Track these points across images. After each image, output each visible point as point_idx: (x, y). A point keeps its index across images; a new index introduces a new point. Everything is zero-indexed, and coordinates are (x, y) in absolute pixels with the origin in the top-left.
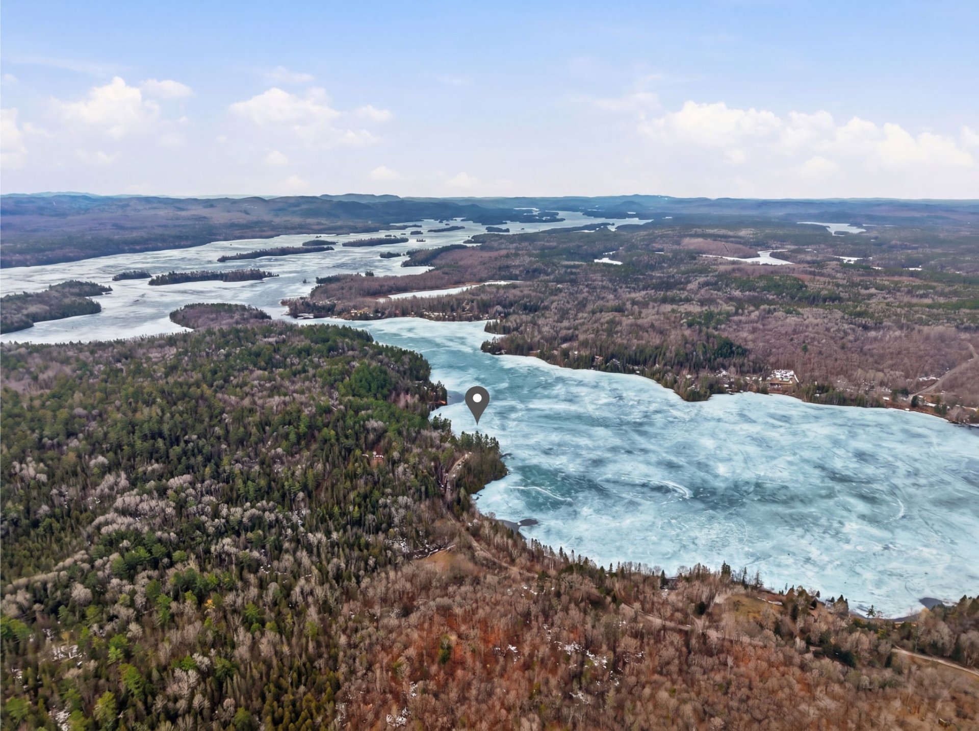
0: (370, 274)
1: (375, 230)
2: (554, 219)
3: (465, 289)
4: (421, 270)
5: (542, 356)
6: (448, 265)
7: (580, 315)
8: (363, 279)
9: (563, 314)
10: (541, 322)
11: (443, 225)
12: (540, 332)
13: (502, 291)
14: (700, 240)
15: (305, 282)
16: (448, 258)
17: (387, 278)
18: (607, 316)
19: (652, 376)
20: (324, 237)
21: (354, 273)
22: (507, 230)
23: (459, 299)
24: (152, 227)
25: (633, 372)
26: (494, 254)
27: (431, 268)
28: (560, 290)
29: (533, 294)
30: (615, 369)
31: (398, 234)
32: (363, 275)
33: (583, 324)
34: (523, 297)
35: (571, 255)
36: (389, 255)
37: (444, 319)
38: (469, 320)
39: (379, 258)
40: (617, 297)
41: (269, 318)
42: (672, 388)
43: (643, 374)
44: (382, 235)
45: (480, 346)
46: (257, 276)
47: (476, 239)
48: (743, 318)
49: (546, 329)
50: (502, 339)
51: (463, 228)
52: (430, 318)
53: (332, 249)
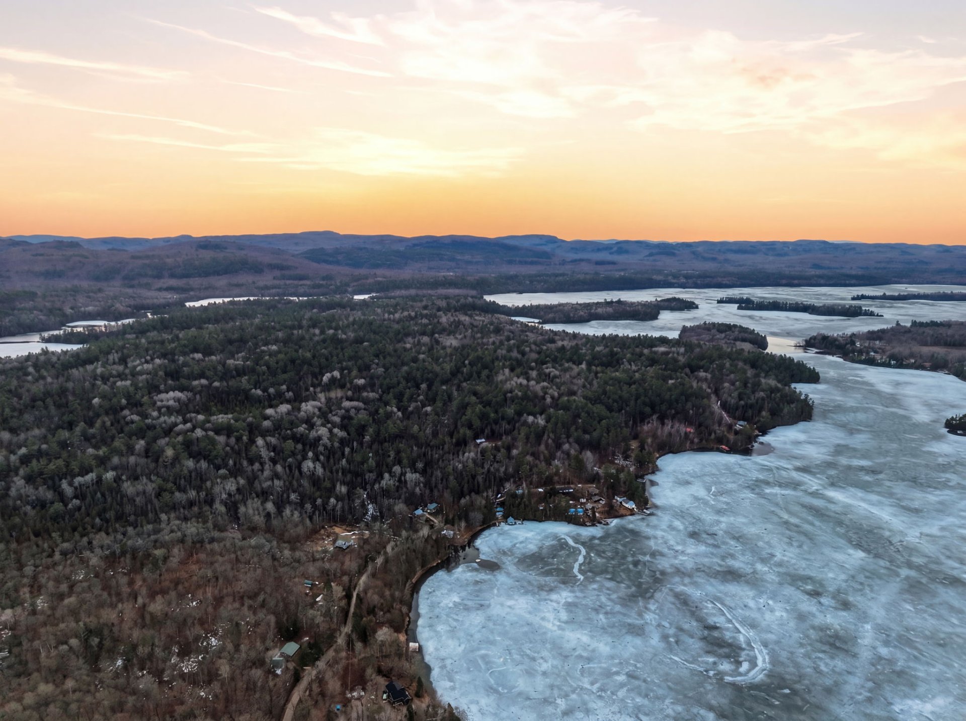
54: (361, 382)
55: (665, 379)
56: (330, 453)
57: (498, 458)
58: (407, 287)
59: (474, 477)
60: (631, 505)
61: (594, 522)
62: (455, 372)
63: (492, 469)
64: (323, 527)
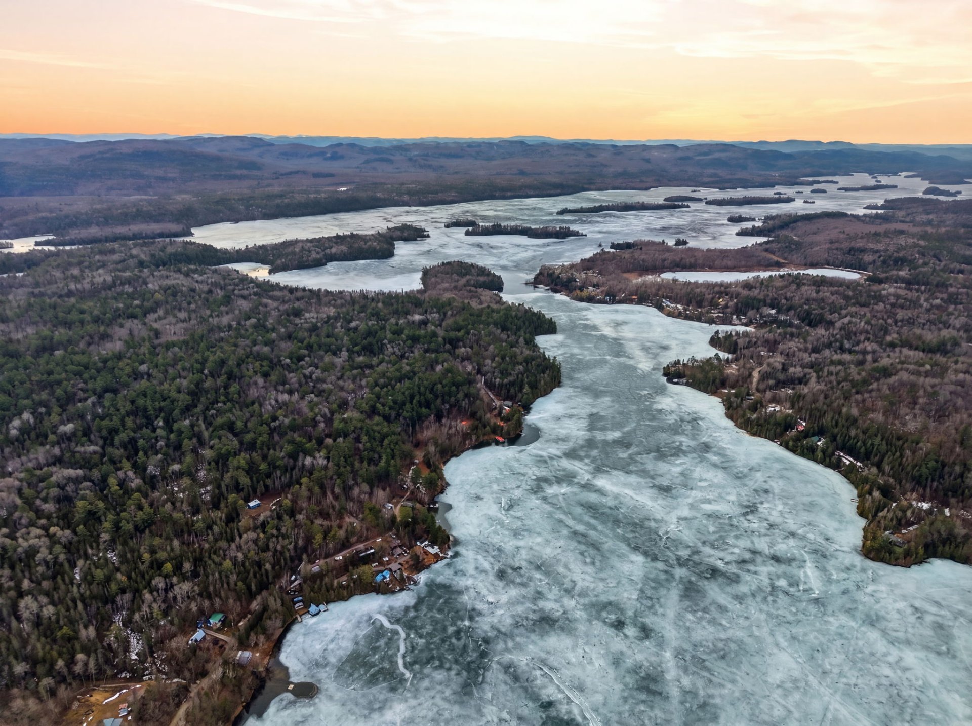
0: (682, 243)
32: (671, 242)
36: (740, 219)
53: (688, 207)
54: (69, 427)
55: (432, 366)
56: (56, 571)
57: (284, 530)
58: (88, 223)
59: (259, 565)
60: (435, 550)
61: (402, 583)
62: (196, 393)
63: (279, 547)
64: (75, 698)
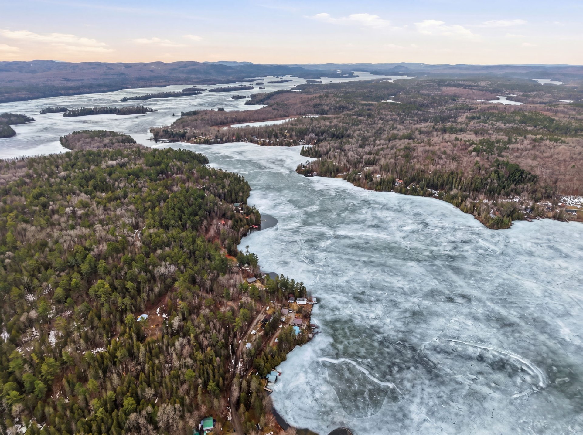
0: (221, 110)
1: (234, 82)
2: (351, 76)
3: (287, 120)
4: (258, 107)
5: (349, 179)
6: (277, 104)
7: (378, 142)
8: (216, 113)
9: (364, 141)
10: (347, 147)
11: (279, 79)
12: (346, 155)
13: (315, 122)
14: (454, 88)
15: (174, 115)
16: (278, 99)
17: (232, 112)
18: (402, 144)
19: (450, 200)
20: (198, 87)
21: (209, 109)
22: (321, 82)
23: (282, 128)
24: (88, 80)
25: (430, 195)
26: (310, 96)
27: (265, 106)
28: (360, 122)
29: (341, 124)
30: (414, 192)
31: (247, 84)
32: (216, 110)
33: (382, 149)
34: (331, 127)
35: (366, 98)
36: (238, 98)
37: (269, 144)
38: (289, 144)
39: (231, 99)
40: (406, 128)
41: (135, 142)
42: (472, 213)
43: (440, 197)
44: (237, 85)
45: (295, 168)
46: (142, 111)
47: (299, 87)
48: (518, 146)
49: (350, 154)
50: (314, 163)
51: (291, 81)
52: (257, 143)
53: (201, 93)
60: (305, 302)
